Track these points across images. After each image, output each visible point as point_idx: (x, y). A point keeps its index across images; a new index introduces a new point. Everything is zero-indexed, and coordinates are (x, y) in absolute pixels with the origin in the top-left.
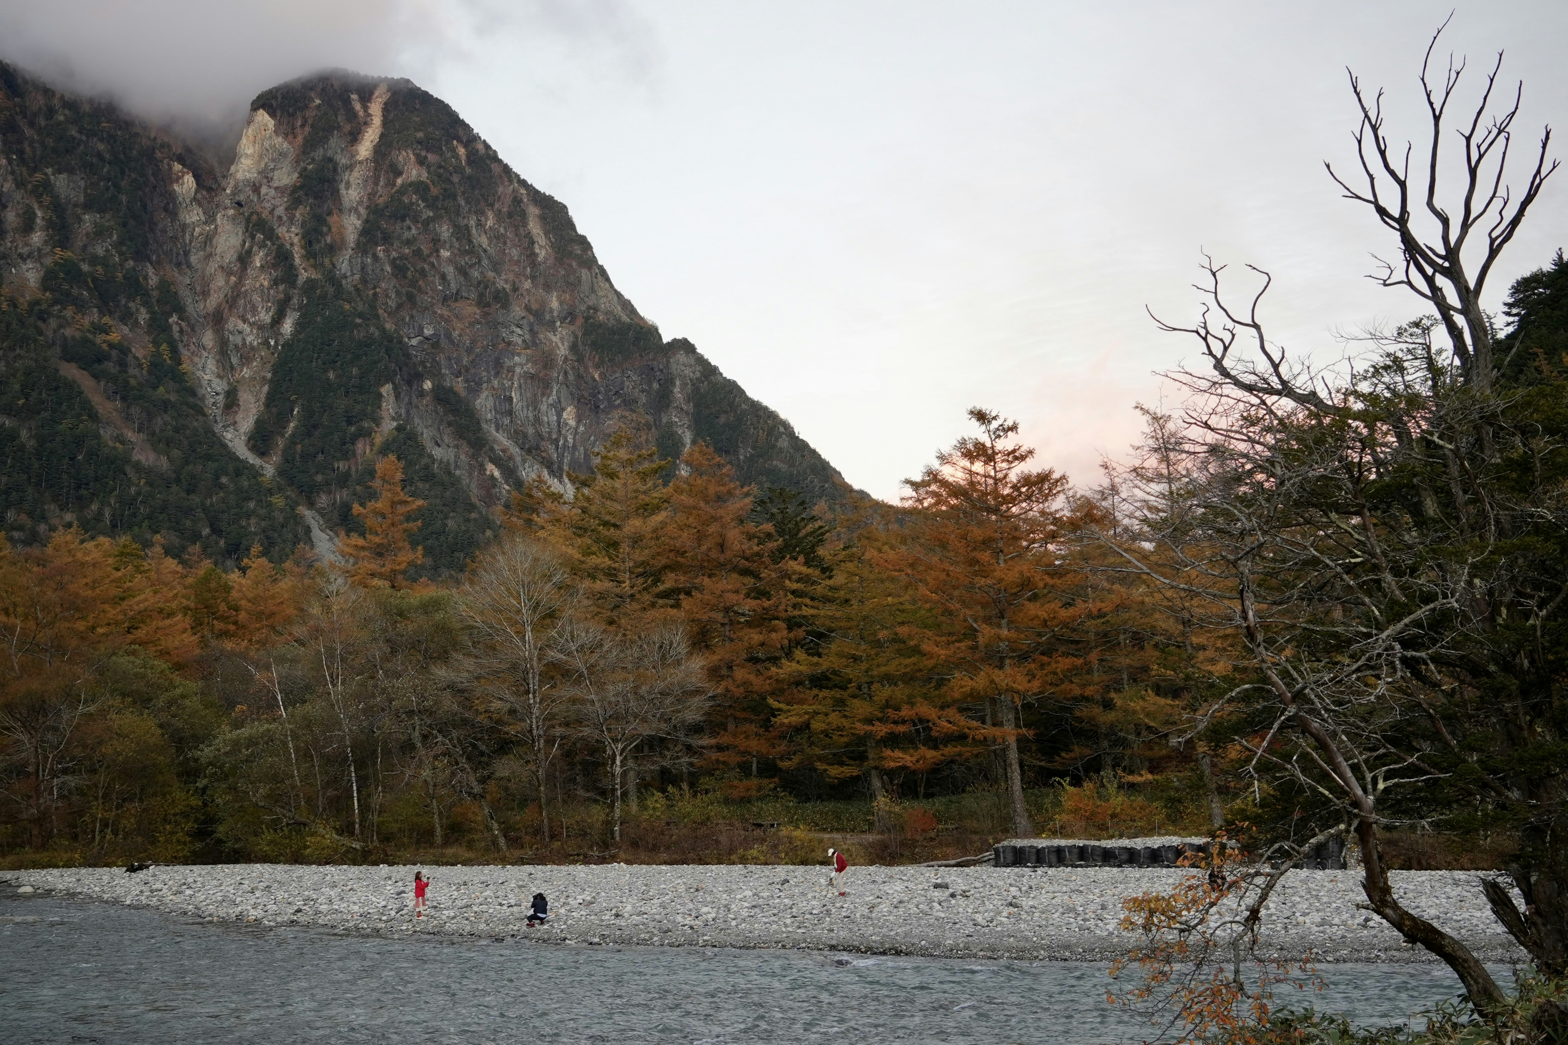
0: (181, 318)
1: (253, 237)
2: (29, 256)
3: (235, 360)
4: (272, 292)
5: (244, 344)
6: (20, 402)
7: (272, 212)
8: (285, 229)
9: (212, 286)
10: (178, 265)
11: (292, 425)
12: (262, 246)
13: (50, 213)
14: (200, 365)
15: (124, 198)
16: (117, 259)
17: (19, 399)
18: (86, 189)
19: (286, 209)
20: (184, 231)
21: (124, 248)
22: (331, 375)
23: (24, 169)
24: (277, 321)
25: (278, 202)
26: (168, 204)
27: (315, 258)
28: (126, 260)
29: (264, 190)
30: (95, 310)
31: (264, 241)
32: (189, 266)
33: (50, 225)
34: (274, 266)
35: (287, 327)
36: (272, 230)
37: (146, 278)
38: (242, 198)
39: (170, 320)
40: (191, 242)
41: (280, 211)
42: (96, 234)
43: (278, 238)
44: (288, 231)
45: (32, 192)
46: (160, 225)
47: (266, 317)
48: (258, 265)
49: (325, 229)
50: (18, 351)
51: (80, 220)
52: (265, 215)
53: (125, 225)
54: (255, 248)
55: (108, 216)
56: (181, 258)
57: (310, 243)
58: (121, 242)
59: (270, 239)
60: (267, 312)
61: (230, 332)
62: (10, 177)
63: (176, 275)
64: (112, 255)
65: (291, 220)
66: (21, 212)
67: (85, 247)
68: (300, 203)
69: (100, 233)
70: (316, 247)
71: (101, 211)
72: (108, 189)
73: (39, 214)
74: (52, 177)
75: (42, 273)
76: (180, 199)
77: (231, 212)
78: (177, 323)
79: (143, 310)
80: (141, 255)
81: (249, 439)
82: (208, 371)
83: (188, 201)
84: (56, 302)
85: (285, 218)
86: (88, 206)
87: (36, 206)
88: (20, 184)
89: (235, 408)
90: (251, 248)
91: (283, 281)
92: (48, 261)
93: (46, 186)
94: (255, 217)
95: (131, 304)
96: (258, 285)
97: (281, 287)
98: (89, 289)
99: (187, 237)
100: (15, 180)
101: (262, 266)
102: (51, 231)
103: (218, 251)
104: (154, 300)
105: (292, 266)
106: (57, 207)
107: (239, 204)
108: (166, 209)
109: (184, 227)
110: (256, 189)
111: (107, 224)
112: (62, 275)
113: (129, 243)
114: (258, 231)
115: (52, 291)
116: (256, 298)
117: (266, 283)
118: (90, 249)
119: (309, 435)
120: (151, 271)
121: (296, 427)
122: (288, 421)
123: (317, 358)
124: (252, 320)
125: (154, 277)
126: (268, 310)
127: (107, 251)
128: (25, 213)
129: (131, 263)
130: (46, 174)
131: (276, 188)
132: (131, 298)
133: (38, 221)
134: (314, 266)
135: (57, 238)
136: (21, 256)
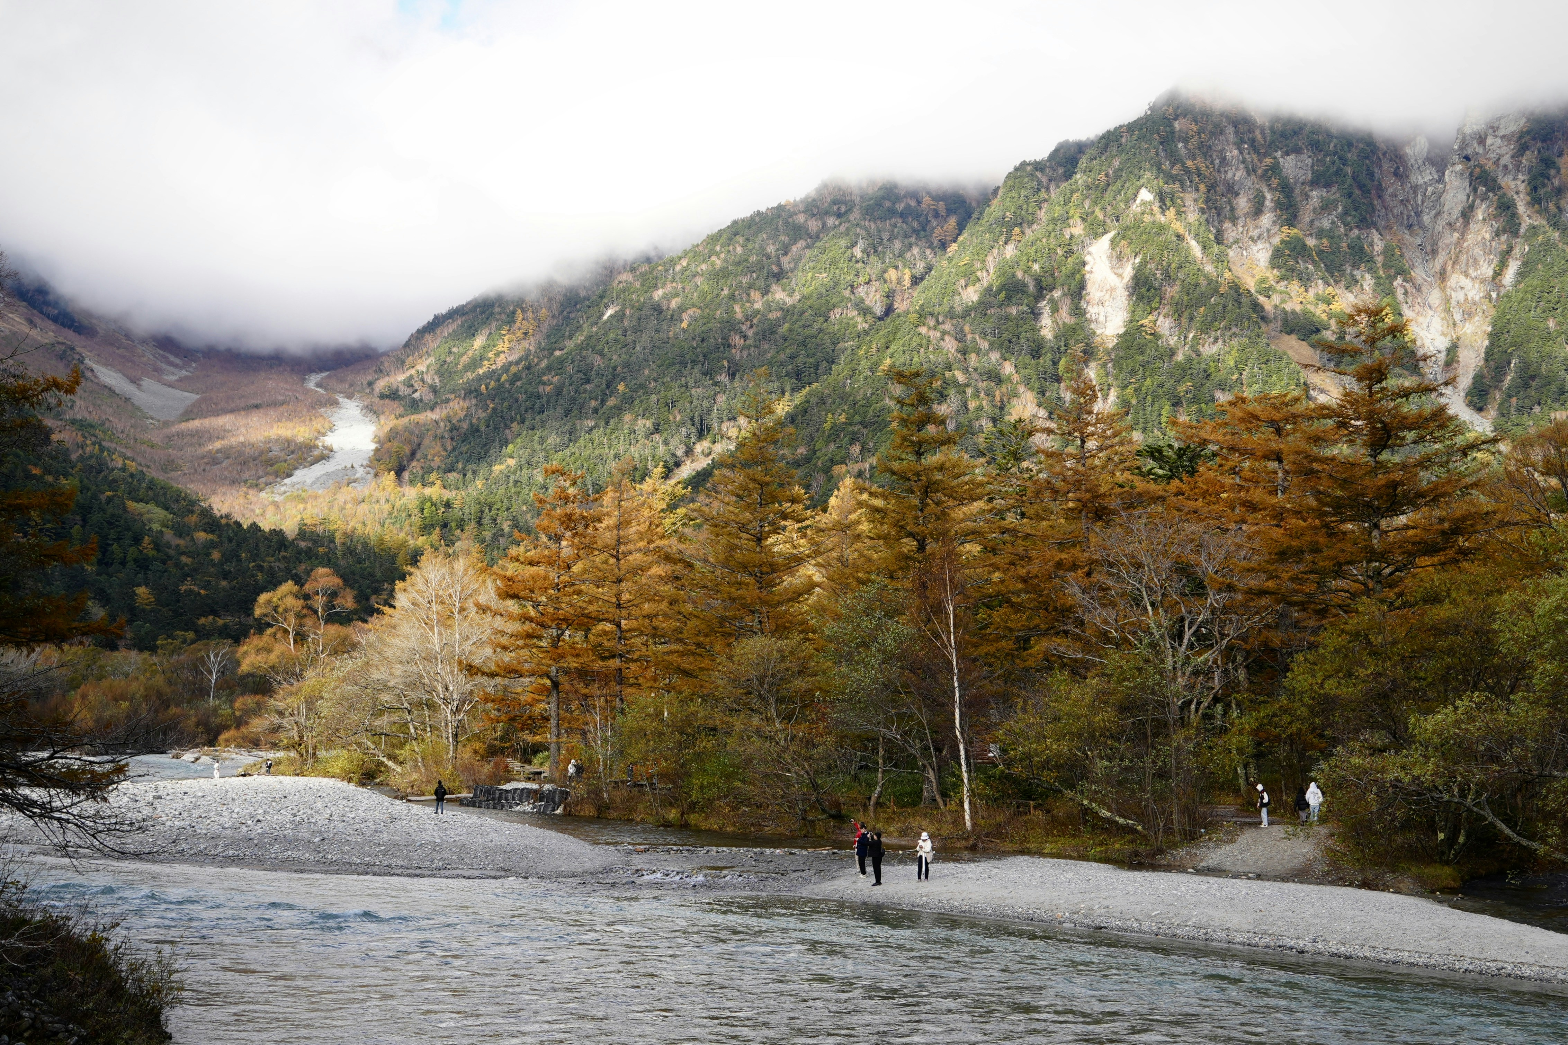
0: (1405, 280)
1: (1475, 190)
2: (1259, 238)
3: (1458, 317)
4: (1494, 244)
5: (1466, 299)
6: (1234, 377)
7: (1496, 162)
8: (1511, 177)
9: (1440, 244)
10: (1410, 227)
11: (1509, 378)
12: (1484, 198)
13: (1278, 194)
14: (1425, 325)
15: (1349, 170)
16: (1342, 230)
17: (1233, 374)
18: (1312, 166)
19: (1512, 157)
20: (1415, 192)
21: (1349, 219)
22: (1551, 324)
23: (1255, 156)
24: (1498, 273)
25: (1504, 150)
26: (1398, 168)
27: (1540, 204)
28: (1351, 230)
29: (1489, 141)
30: (1320, 282)
31: (1486, 193)
32: (1422, 227)
33: (1279, 205)
34: (1495, 217)
35: (1509, 276)
36: (1494, 180)
37: (1371, 245)
38: (1469, 151)
39: (1395, 283)
40: (1423, 202)
41: (1506, 160)
42: (1322, 208)
43: (1500, 188)
44: (1514, 179)
45: (1263, 176)
46: (1390, 190)
47: (1487, 271)
48: (1481, 218)
49: (1553, 172)
50: (1234, 329)
51: (1307, 197)
52: (1489, 166)
53: (1350, 195)
54: (1478, 201)
55: (1334, 190)
56: (1413, 219)
57: (1535, 189)
58: (1346, 213)
59: (1492, 190)
60: (1489, 264)
61: (1452, 289)
62: (1242, 166)
63: (1407, 237)
64: (1337, 227)
65: (1518, 168)
66: (1252, 197)
67: (1312, 221)
68: (1527, 148)
69: (1326, 207)
70: (1541, 192)
71: (1328, 185)
72: (1333, 163)
73: (1269, 196)
74: (1281, 160)
75: (1270, 253)
76: (1413, 161)
77: (1459, 167)
78: (1402, 285)
79: (1368, 276)
80: (1365, 223)
81: (1467, 395)
82: (1432, 329)
83: (1420, 162)
84: (1282, 278)
85: (1510, 166)
86: (1314, 183)
87: (1265, 190)
88: (1251, 171)
89: (1455, 365)
90: (1474, 201)
91: (1504, 231)
92: (1276, 240)
93: (1275, 168)
94: (1478, 170)
95: (1355, 272)
96: (1480, 238)
97: (1504, 238)
98: (1314, 262)
99: (1420, 198)
100: (1246, 167)
101: (1484, 219)
102: (1278, 212)
103: (1446, 208)
104: (1379, 265)
105: (1514, 215)
106: (1286, 189)
107: (1467, 158)
108: (1396, 174)
109: (1415, 188)
110: (1482, 140)
111: (1332, 197)
112: (1287, 252)
113: (1354, 213)
114: (1480, 184)
115: (1279, 268)
116: (1478, 251)
117: (1488, 236)
118: (1317, 223)
119: (1527, 386)
120: (1376, 237)
121: (1513, 379)
122: (1505, 374)
123: (1536, 307)
124: (1474, 274)
125: (1379, 243)
126: (1490, 263)
127: (1333, 223)
128: (1255, 197)
129: (1356, 231)
130: (1275, 158)
131: (1503, 137)
132: (1355, 266)
133: (1268, 203)
134: (1539, 212)
135: (1284, 217)
136: (1252, 239)
